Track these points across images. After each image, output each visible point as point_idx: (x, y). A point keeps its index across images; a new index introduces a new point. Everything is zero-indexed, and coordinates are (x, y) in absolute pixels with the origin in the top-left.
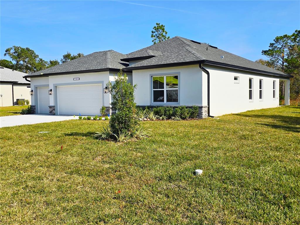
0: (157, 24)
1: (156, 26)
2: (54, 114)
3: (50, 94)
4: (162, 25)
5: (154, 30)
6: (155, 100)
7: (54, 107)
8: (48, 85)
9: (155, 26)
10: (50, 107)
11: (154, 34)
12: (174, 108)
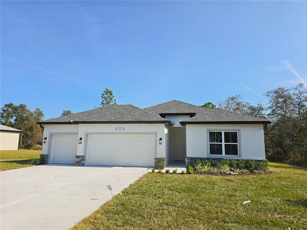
0: (106, 89)
1: (106, 90)
2: (83, 165)
3: (80, 143)
4: (110, 91)
5: (104, 93)
6: (212, 152)
7: (84, 156)
8: (77, 133)
9: (104, 90)
10: (78, 157)
11: (104, 96)
12: (237, 160)
